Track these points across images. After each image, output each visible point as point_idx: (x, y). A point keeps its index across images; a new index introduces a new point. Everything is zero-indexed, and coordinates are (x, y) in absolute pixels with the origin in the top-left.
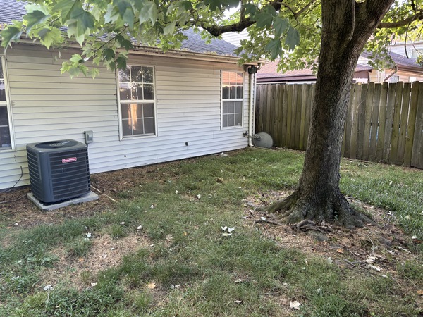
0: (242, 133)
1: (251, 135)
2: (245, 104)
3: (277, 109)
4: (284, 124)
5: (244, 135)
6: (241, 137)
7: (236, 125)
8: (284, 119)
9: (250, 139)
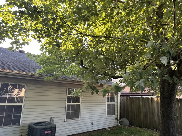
0: (115, 119)
1: (119, 119)
2: (116, 105)
3: (129, 108)
4: (133, 114)
5: (116, 119)
6: (115, 120)
7: (113, 114)
8: (133, 112)
9: (119, 122)
